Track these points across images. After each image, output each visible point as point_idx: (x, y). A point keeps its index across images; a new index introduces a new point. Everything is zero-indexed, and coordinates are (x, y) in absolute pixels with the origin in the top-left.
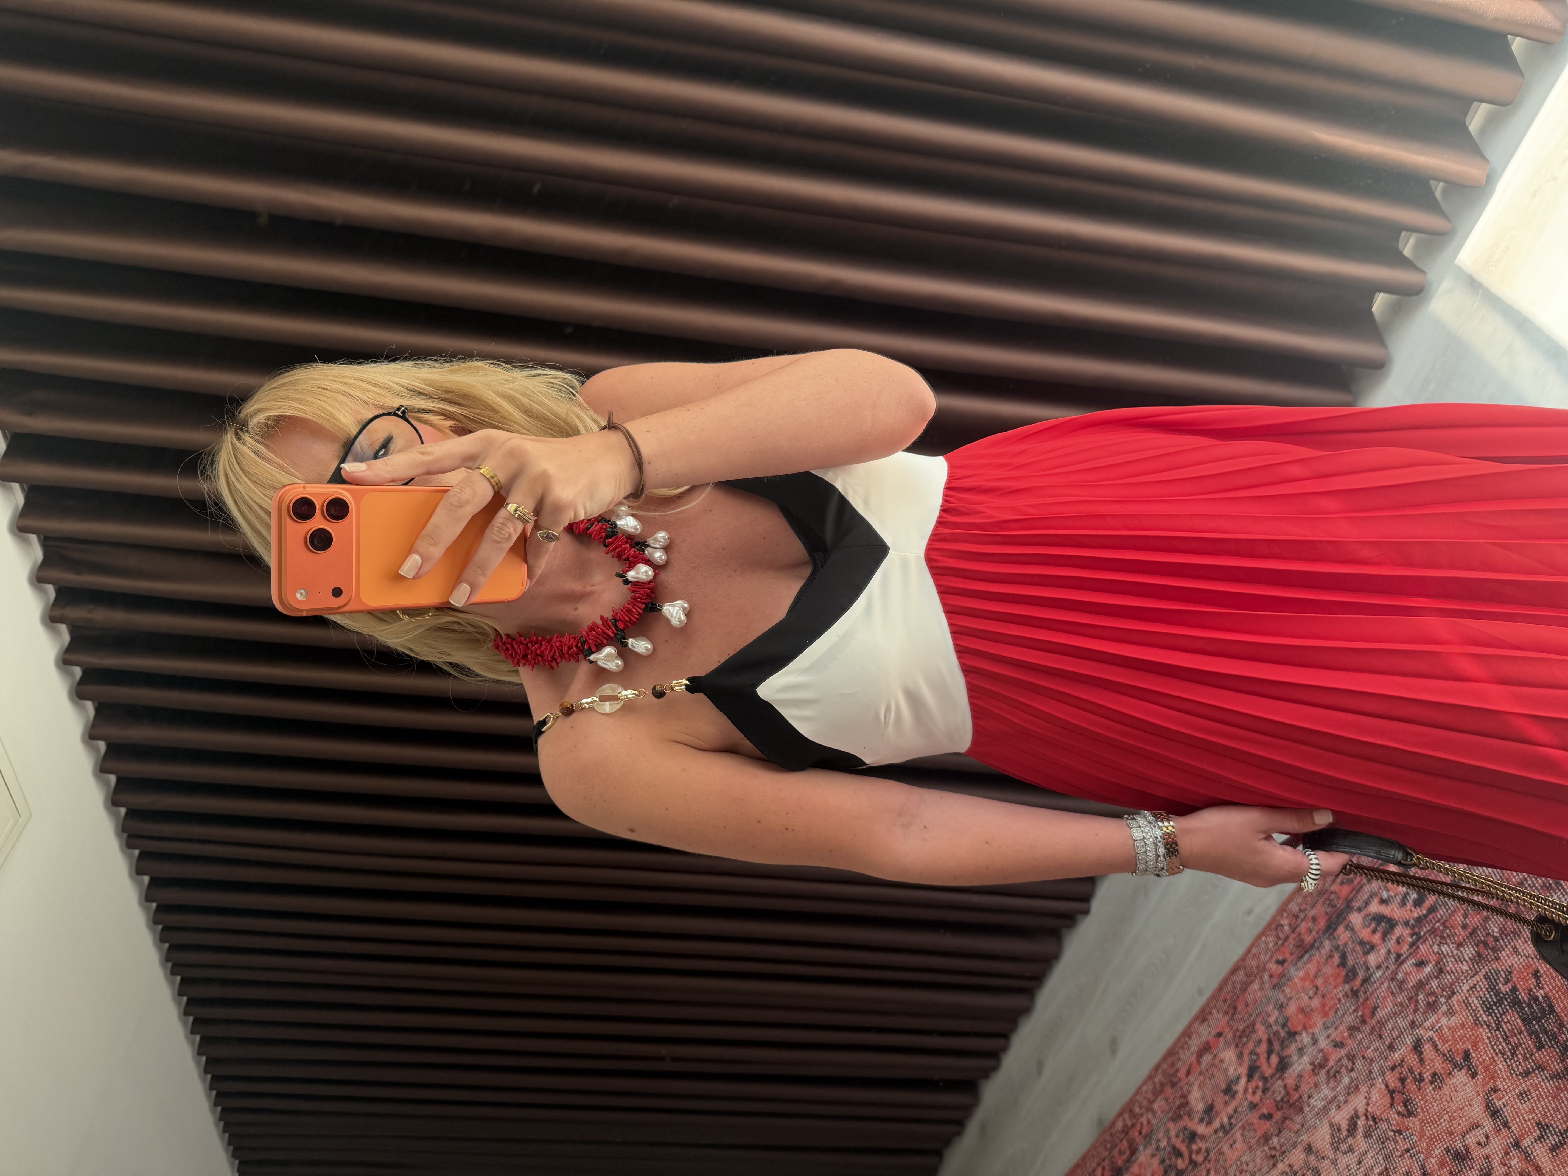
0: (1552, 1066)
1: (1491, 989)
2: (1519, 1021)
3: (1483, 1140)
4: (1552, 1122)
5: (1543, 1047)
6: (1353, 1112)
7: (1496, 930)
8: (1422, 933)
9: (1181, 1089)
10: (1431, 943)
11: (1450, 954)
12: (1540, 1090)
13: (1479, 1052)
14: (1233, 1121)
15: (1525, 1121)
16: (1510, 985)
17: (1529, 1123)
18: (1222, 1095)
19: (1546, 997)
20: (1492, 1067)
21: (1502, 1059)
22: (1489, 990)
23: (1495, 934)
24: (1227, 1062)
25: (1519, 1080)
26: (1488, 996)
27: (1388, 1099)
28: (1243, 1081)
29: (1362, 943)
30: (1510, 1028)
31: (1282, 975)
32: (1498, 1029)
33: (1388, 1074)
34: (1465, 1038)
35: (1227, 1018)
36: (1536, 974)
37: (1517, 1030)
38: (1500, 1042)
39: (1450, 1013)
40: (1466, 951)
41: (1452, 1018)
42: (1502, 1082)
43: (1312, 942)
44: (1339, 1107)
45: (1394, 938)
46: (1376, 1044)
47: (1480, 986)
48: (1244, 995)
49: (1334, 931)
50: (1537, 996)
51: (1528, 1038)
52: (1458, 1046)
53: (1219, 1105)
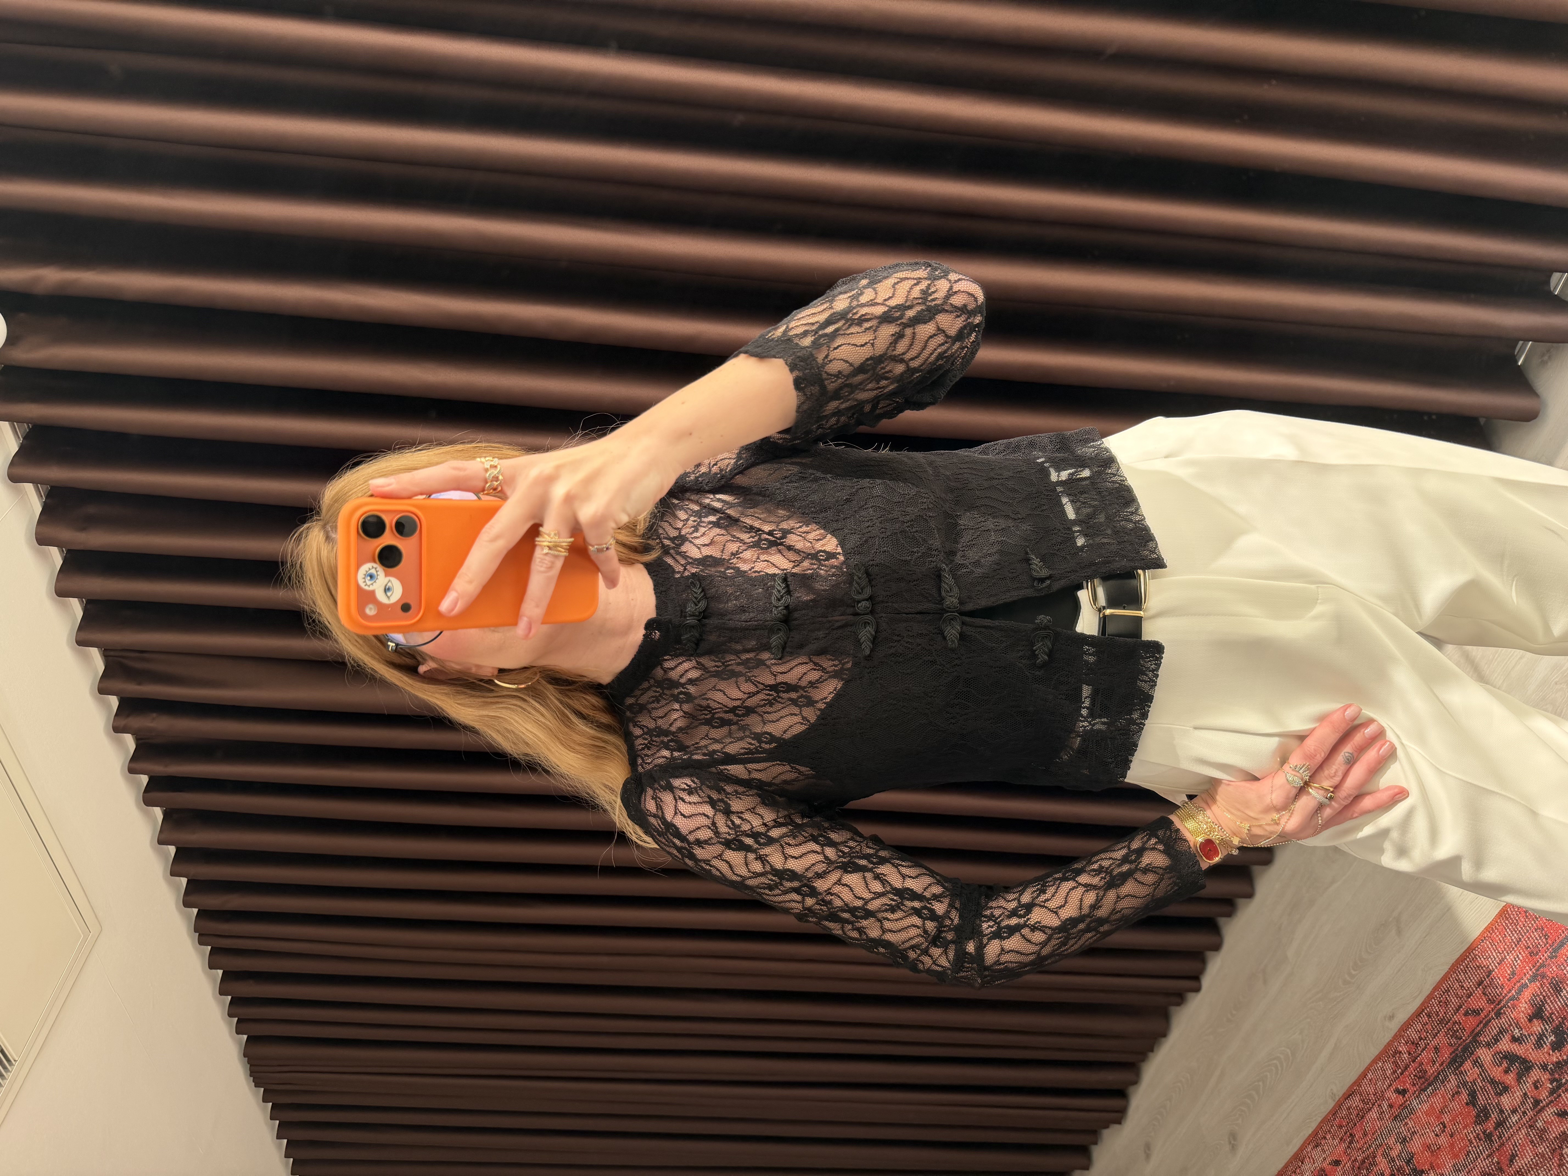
29: (1493, 1082)
31: (1403, 1107)
35: (1344, 1145)
43: (1435, 1074)
45: (1531, 1081)
48: (1362, 1124)
49: (1461, 1065)
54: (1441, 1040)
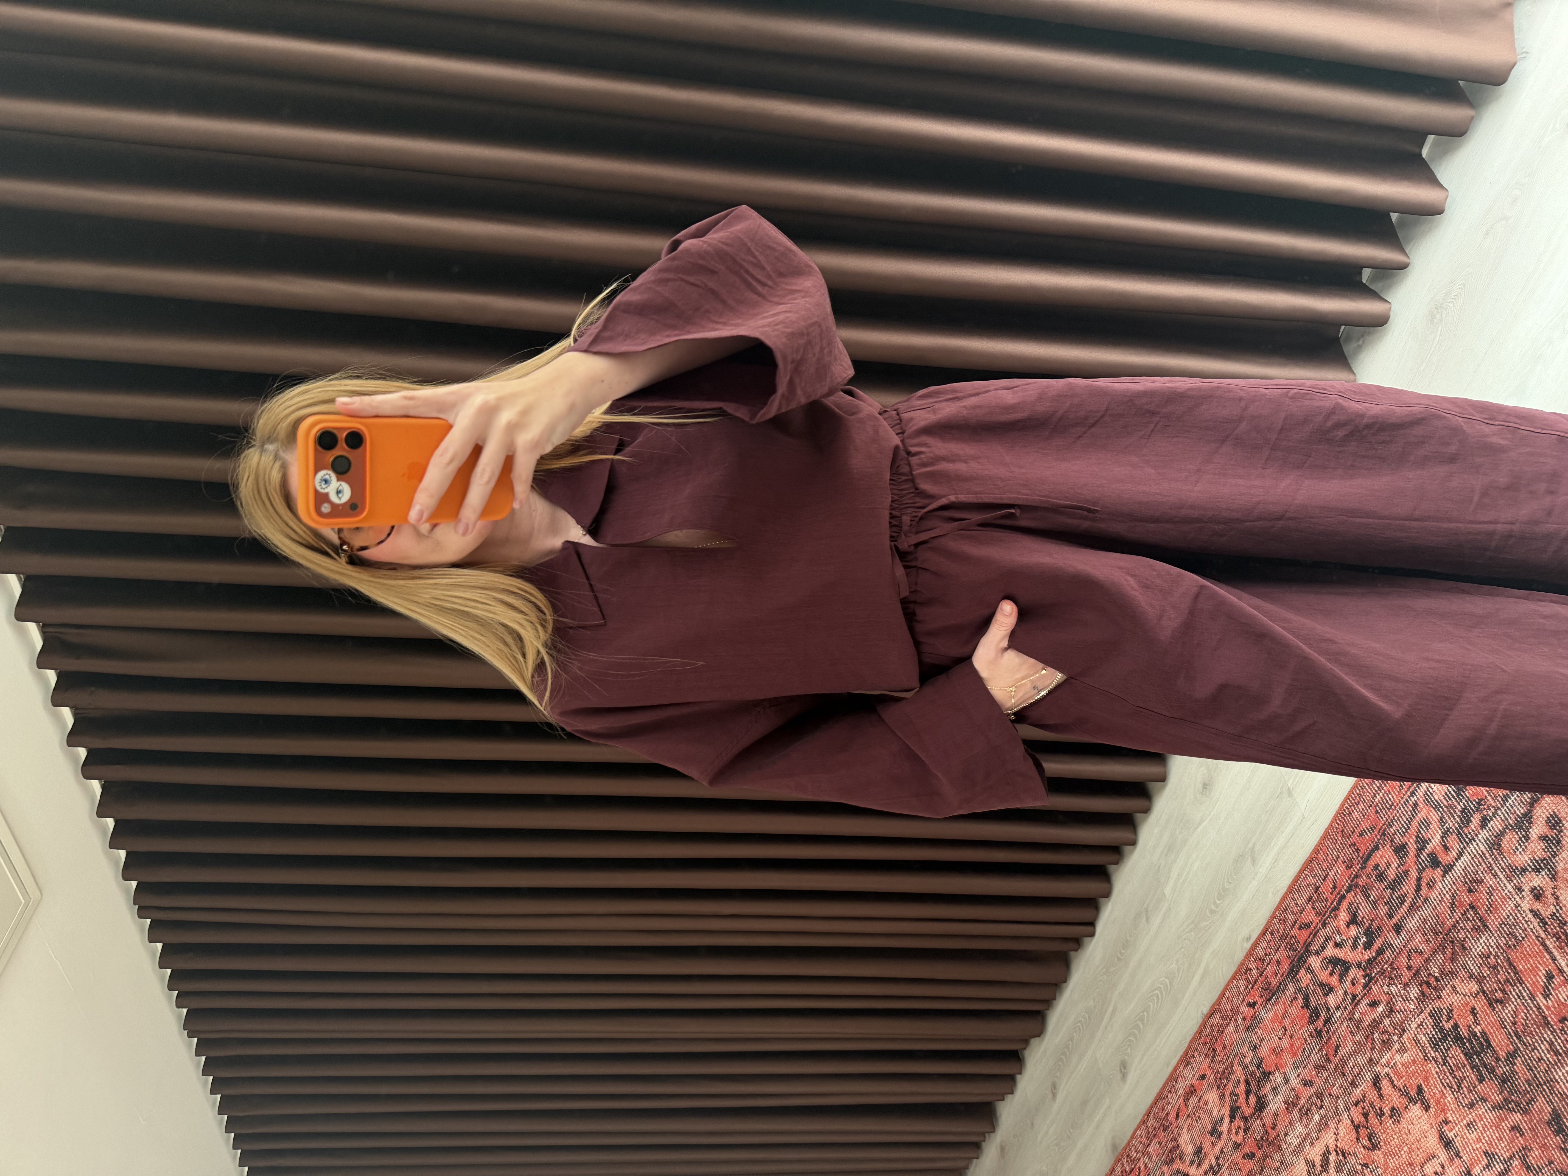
0: (1493, 1097)
1: (1436, 1026)
2: (1461, 1055)
3: (1439, 1170)
4: (1497, 1151)
5: (1484, 1080)
6: (1325, 1148)
7: (1437, 971)
8: (1373, 975)
9: (1172, 1133)
10: (1382, 984)
11: (1398, 994)
12: (1485, 1120)
13: (1430, 1087)
14: (1220, 1161)
15: (1474, 1150)
16: (1452, 1022)
17: (1477, 1152)
18: (1208, 1136)
19: (1483, 1033)
20: (1442, 1100)
21: (1450, 1092)
22: (1435, 1027)
23: (1436, 974)
24: (1210, 1104)
25: (1466, 1111)
26: (1434, 1033)
27: (1354, 1134)
28: (1227, 1121)
29: (1322, 985)
30: (1455, 1062)
31: (1254, 1018)
32: (1445, 1064)
33: (1352, 1109)
34: (1417, 1074)
35: (1208, 1060)
36: (1473, 1011)
37: (1461, 1064)
38: (1447, 1076)
39: (1403, 1050)
40: (1411, 991)
41: (1404, 1056)
42: (1451, 1114)
43: (1278, 984)
44: (1312, 1143)
45: (1349, 979)
46: (1340, 1081)
47: (1426, 1023)
48: (1222, 1038)
49: (1297, 974)
50: (1475, 1032)
51: (1471, 1071)
52: (1411, 1081)
53: (1207, 1146)
54: (1282, 954)
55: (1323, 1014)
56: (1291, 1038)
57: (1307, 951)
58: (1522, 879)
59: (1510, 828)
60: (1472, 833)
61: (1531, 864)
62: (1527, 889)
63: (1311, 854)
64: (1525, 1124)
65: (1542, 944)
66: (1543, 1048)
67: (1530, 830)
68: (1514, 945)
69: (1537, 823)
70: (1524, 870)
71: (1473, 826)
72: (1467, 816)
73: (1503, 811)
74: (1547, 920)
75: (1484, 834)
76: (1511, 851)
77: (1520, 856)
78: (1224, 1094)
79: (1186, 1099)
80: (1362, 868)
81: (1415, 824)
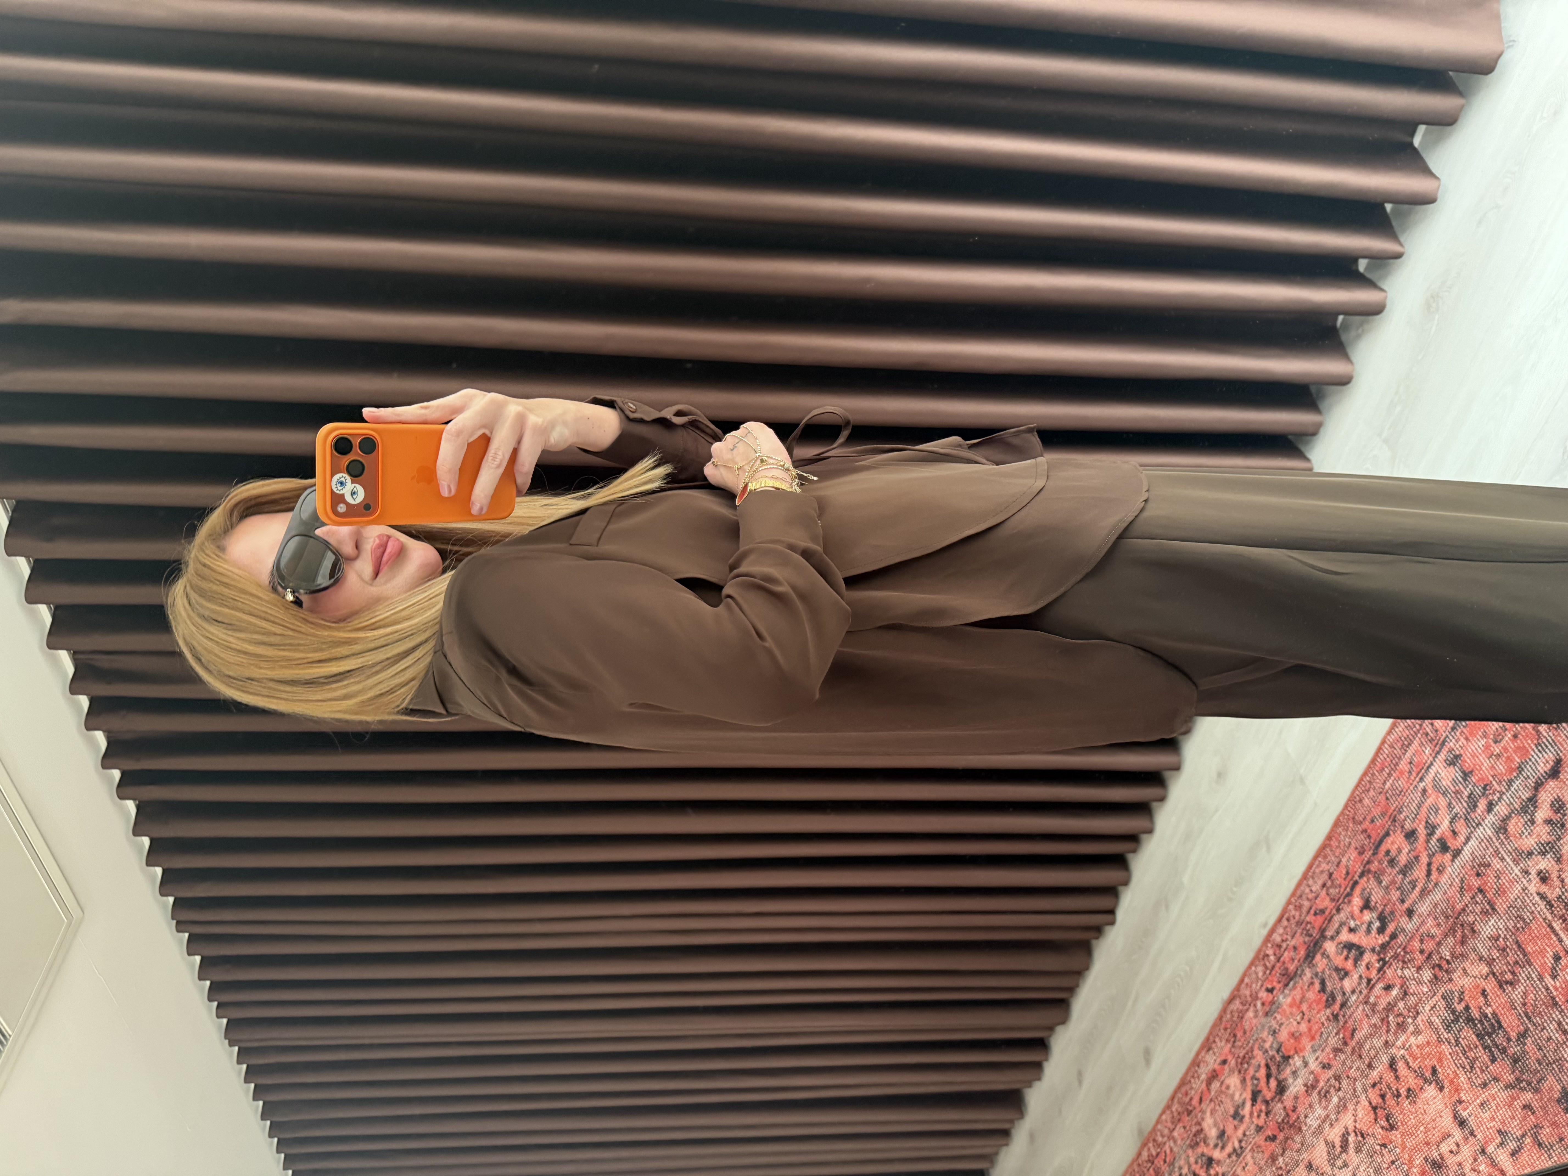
0: (1505, 1077)
1: (1448, 1008)
2: (1473, 1036)
3: (1454, 1148)
4: (1510, 1129)
5: (1496, 1060)
6: (1344, 1129)
7: (1448, 954)
8: (1387, 959)
9: (1196, 1117)
10: (1395, 967)
11: (1412, 977)
12: (1498, 1099)
13: (1444, 1068)
14: (1243, 1144)
15: (1488, 1129)
16: (1463, 1004)
17: (1491, 1131)
18: (1231, 1119)
19: (1494, 1014)
20: (1455, 1080)
21: (1464, 1073)
23: (1448, 958)
24: (1232, 1089)
25: (1479, 1091)
26: (1446, 1015)
27: (1373, 1116)
28: (1248, 1104)
29: (1337, 970)
30: (1467, 1043)
31: (1272, 1003)
32: (1457, 1045)
33: (1370, 1091)
34: (1431, 1056)
35: (1229, 1045)
36: (1484, 993)
37: (1473, 1045)
38: (1460, 1057)
39: (1417, 1032)
40: (1424, 974)
41: (1419, 1038)
42: (1465, 1094)
43: (1295, 970)
44: (1331, 1125)
45: (1364, 964)
46: (1358, 1063)
47: (1439, 1005)
48: (1242, 1023)
49: (1313, 959)
50: (1486, 1013)
51: (1483, 1052)
52: (1426, 1063)
53: (1229, 1130)
54: (1298, 940)
55: (1339, 999)
56: (1309, 1021)
57: (1323, 937)
58: (1529, 862)
59: (1516, 812)
60: (1479, 818)
61: (1537, 848)
62: (1533, 872)
63: (1324, 841)
64: (1536, 1103)
65: (1549, 926)
66: (1552, 1028)
67: (1536, 814)
68: (1522, 927)
69: (1541, 807)
70: (1530, 854)
71: (1479, 811)
72: (1474, 801)
73: (1508, 795)
74: (1553, 902)
75: (1490, 818)
76: (1518, 835)
77: (1526, 840)
78: (1244, 1079)
79: (1209, 1083)
80: (1374, 854)
81: (1424, 810)
